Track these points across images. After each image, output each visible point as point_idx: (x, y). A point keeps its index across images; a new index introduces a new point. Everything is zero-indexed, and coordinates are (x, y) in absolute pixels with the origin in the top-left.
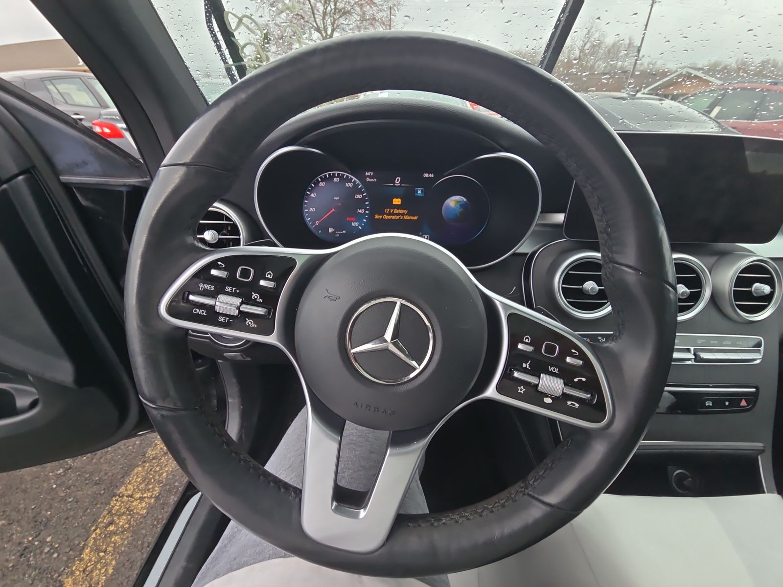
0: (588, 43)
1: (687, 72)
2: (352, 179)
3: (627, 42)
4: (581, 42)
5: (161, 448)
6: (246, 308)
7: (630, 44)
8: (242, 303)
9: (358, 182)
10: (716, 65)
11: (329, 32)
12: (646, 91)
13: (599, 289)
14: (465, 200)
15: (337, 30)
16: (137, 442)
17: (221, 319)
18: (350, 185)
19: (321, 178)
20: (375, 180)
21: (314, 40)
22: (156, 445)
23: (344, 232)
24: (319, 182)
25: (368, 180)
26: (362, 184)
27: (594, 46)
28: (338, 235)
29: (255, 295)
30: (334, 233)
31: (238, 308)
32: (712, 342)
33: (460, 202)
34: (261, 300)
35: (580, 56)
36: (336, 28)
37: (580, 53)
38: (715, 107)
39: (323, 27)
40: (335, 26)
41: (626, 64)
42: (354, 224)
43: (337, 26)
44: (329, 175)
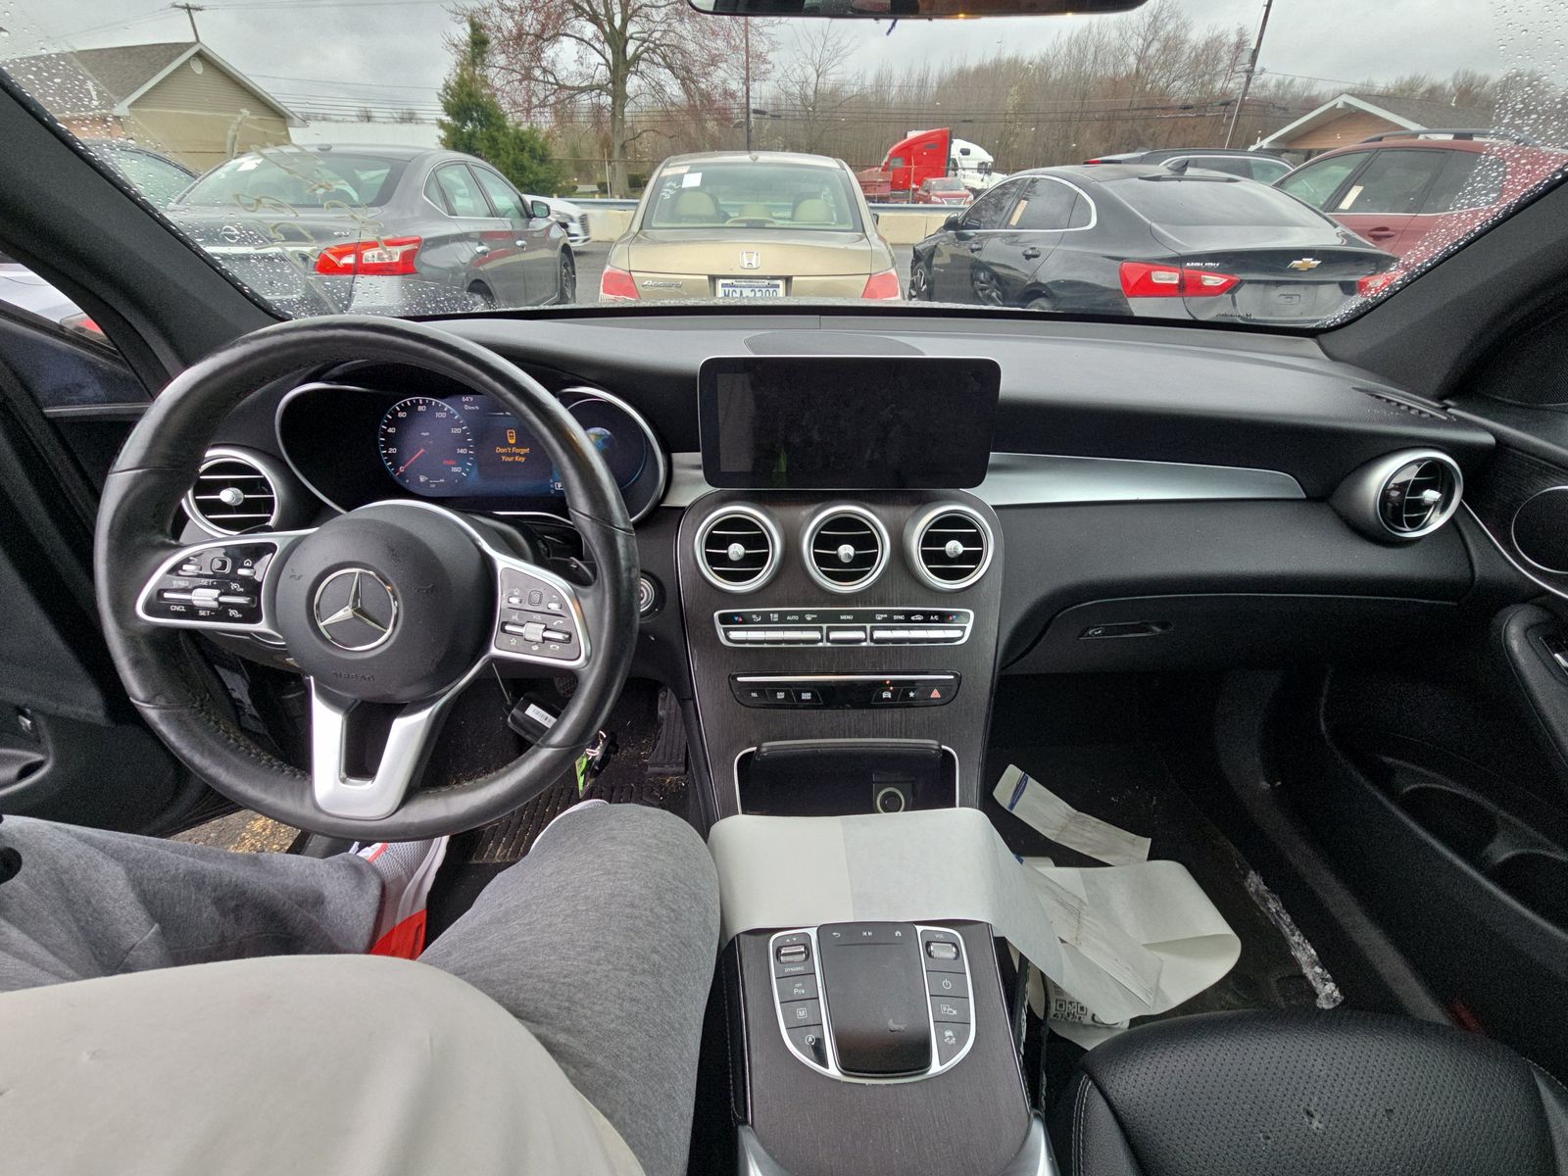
0: (1155, 41)
1: (1345, 103)
2: (443, 407)
3: (1233, 39)
4: (1141, 41)
5: (252, 845)
6: (223, 599)
7: (1240, 46)
8: (221, 595)
9: (453, 410)
10: (1412, 85)
11: (618, 22)
12: (1265, 143)
13: (745, 554)
14: (608, 433)
15: (635, 19)
16: (212, 835)
17: (202, 613)
18: (443, 415)
19: (399, 406)
20: (477, 408)
21: (587, 39)
22: (244, 839)
23: (442, 481)
24: (398, 412)
25: (466, 407)
26: (459, 413)
27: (1165, 48)
28: (434, 486)
29: (234, 586)
30: (427, 483)
31: (216, 600)
32: (895, 617)
33: (601, 435)
34: (242, 590)
35: (1137, 71)
36: (631, 16)
37: (1138, 64)
38: (1351, 188)
39: (603, 12)
40: (629, 12)
41: (1231, 85)
42: (455, 470)
43: (635, 11)
44: (411, 401)
